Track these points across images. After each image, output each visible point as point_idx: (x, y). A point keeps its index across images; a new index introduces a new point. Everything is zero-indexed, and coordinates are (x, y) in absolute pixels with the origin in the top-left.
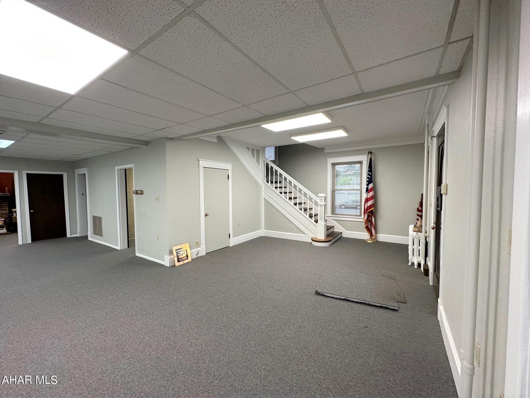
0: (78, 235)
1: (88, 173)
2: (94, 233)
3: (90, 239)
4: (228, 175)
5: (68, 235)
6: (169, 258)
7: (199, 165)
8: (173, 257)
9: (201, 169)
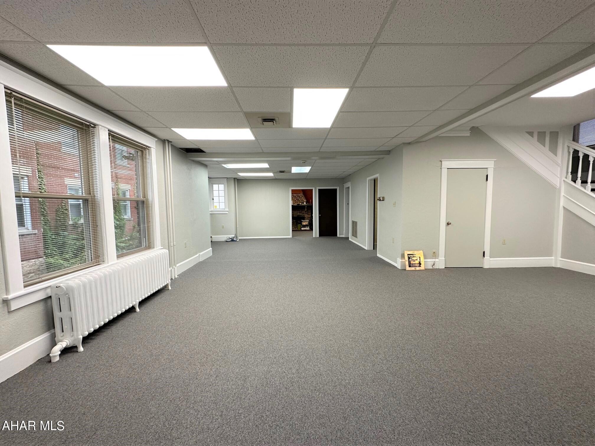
0: (344, 236)
1: (351, 186)
2: (353, 235)
3: (350, 239)
4: (487, 176)
5: (338, 235)
6: (401, 260)
7: (441, 166)
8: (404, 260)
9: (445, 172)
